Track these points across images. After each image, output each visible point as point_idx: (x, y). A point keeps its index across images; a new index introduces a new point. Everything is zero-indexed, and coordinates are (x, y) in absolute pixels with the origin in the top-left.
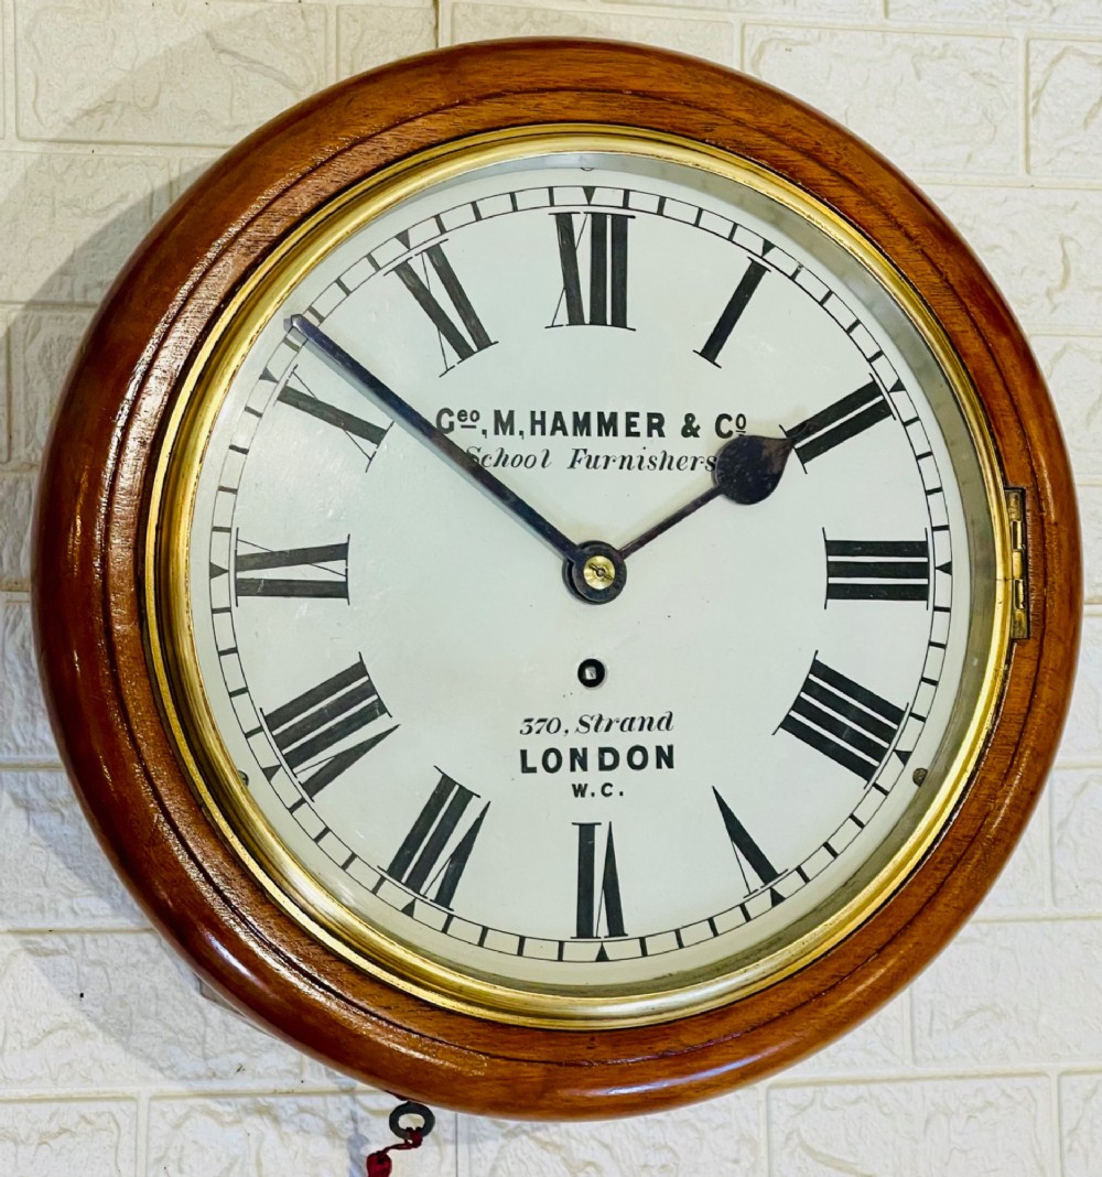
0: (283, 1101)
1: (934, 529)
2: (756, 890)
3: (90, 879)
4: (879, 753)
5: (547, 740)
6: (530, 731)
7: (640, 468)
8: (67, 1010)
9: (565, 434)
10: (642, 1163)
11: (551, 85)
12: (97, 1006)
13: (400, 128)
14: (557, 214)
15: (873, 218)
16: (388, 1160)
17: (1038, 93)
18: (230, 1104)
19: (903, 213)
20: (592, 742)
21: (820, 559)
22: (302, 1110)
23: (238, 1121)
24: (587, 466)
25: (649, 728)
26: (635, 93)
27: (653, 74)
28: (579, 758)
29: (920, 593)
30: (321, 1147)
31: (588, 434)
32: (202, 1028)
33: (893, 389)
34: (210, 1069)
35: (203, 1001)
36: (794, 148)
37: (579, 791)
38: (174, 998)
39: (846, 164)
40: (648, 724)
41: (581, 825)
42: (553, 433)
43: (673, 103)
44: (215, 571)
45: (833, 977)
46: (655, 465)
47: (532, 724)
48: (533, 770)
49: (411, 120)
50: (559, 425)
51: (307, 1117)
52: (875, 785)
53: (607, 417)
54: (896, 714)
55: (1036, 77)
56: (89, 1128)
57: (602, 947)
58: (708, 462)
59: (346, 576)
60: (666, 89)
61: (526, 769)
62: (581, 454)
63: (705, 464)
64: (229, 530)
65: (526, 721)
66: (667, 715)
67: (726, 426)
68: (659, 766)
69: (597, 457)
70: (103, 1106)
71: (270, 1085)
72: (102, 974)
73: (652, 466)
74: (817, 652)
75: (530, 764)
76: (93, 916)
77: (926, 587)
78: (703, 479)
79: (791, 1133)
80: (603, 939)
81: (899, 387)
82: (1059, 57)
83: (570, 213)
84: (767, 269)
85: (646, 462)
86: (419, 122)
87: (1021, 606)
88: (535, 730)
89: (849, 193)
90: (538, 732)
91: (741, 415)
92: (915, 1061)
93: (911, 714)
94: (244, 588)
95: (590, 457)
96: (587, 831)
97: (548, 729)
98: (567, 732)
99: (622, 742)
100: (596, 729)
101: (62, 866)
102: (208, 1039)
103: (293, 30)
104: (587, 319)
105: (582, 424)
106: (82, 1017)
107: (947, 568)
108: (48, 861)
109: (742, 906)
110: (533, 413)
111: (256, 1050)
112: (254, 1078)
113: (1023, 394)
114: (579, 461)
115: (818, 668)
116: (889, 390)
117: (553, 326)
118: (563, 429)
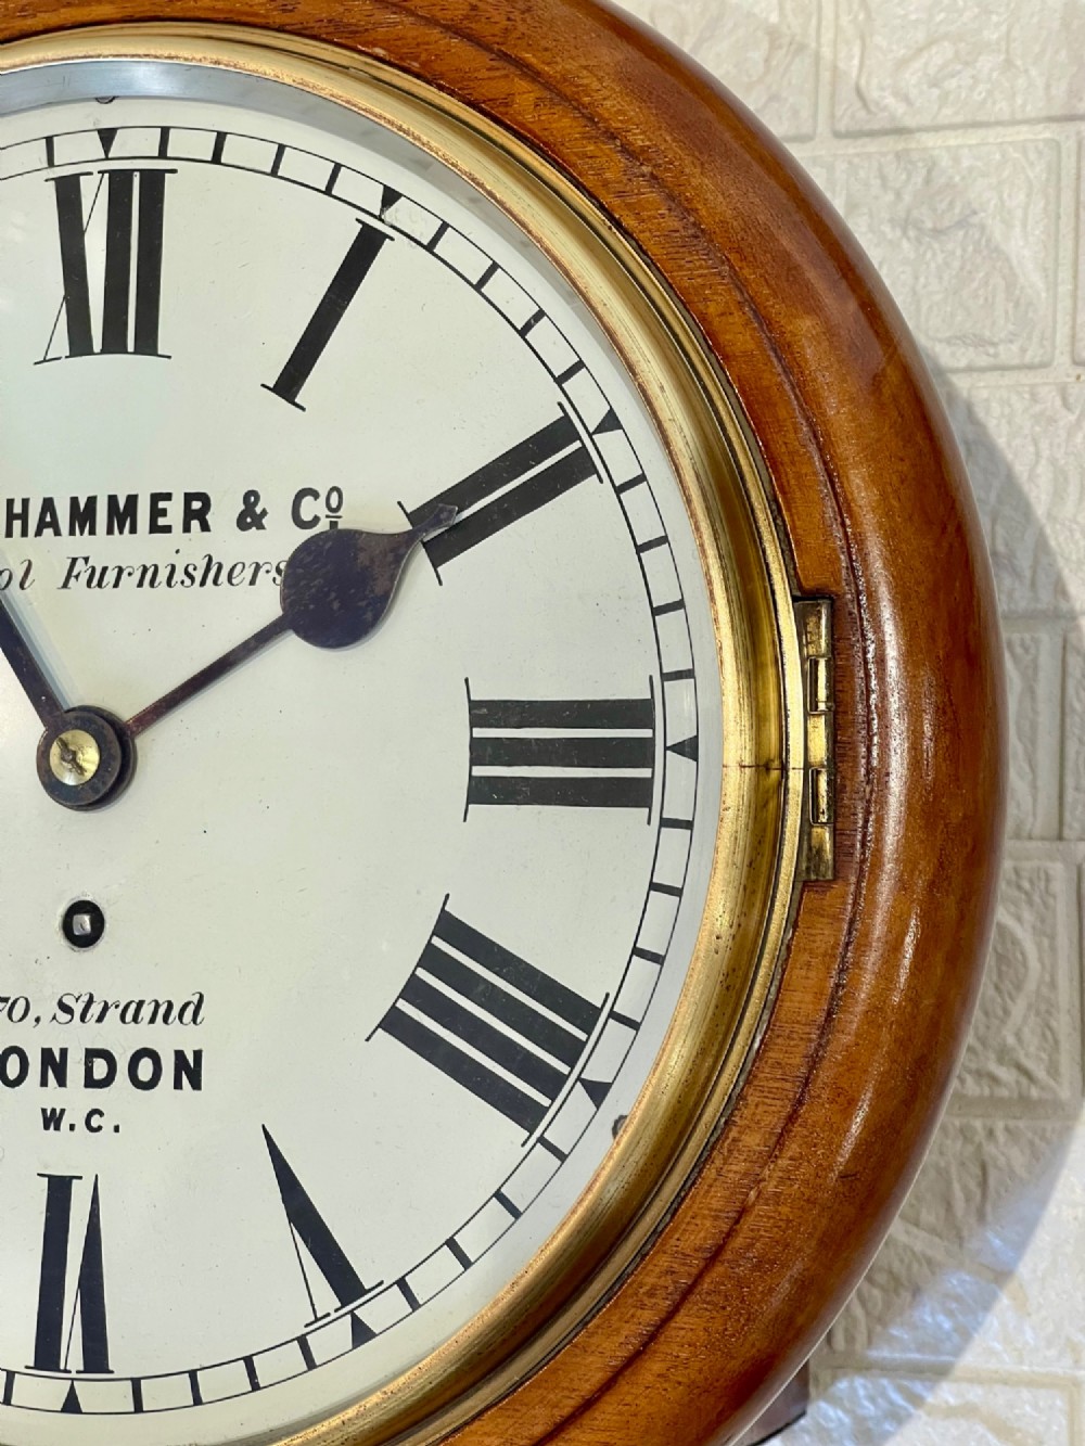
1: (665, 677)
2: (328, 1315)
4: (551, 1083)
5: (6, 1033)
7: (169, 584)
9: (57, 533)
14: (57, 180)
15: (562, 125)
20: (75, 1039)
21: (459, 734)
24: (89, 584)
25: (165, 1019)
28: (55, 1065)
29: (636, 795)
31: (92, 532)
33: (600, 429)
36: (430, 20)
37: (52, 1120)
40: (165, 1012)
41: (51, 1178)
42: (39, 533)
46: (192, 579)
50: (48, 519)
52: (542, 1140)
53: (122, 504)
54: (585, 1014)
57: (72, 1389)
58: (278, 571)
62: (80, 565)
63: (273, 573)
66: (195, 999)
67: (309, 509)
68: (178, 1085)
69: (105, 570)
73: (188, 581)
74: (448, 896)
77: (648, 783)
78: (266, 602)
80: (73, 1375)
81: (611, 422)
83: (77, 177)
84: (386, 237)
85: (179, 575)
87: (822, 819)
89: (522, 85)
91: (335, 489)
93: (613, 1015)
95: (93, 569)
96: (59, 1190)
97: (10, 1014)
98: (38, 1020)
99: (122, 1040)
100: (83, 1018)
104: (97, 345)
105: (83, 516)
107: (690, 748)
109: (302, 1341)
110: (10, 503)
114: (77, 577)
115: (448, 926)
116: (591, 430)
117: (45, 361)
118: (54, 525)
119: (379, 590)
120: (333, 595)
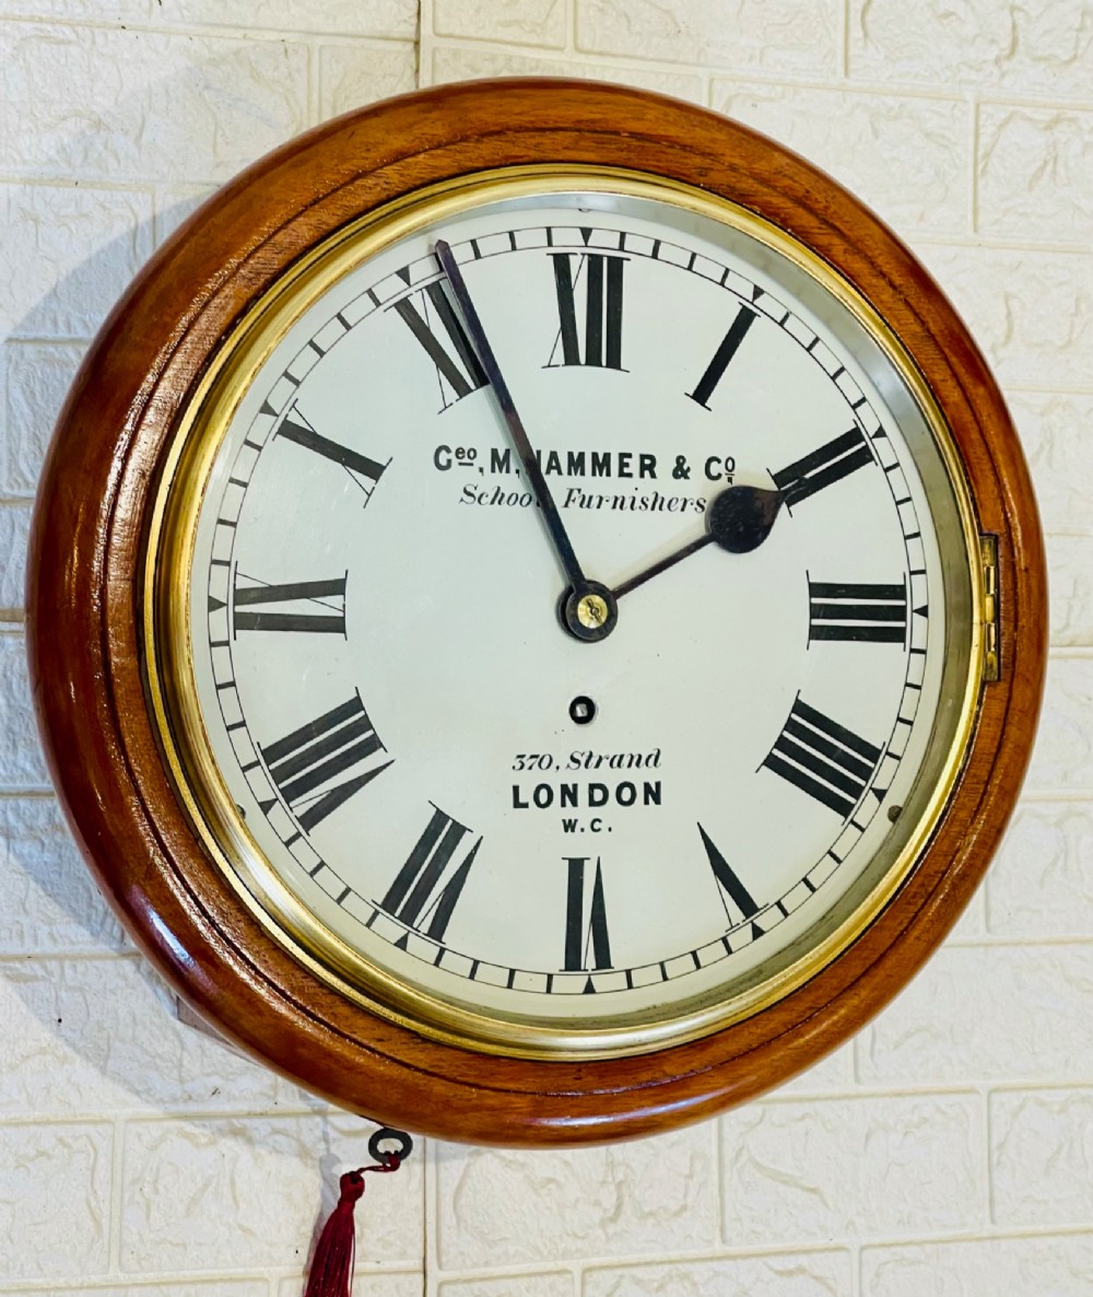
0: (257, 1122)
1: (912, 573)
2: (738, 924)
3: (70, 906)
4: (856, 791)
5: (539, 776)
6: (522, 768)
8: (46, 1036)
9: (560, 473)
10: (601, 1179)
11: (551, 125)
12: (74, 1031)
13: (401, 163)
14: (554, 255)
15: (858, 266)
16: (362, 1180)
17: (987, 155)
18: (204, 1126)
19: (887, 263)
20: (582, 778)
21: (803, 601)
22: (276, 1132)
23: (212, 1143)
24: (581, 506)
25: (638, 764)
26: (633, 135)
27: (648, 116)
28: (569, 794)
29: (897, 636)
30: (292, 1166)
31: (583, 474)
32: (178, 1052)
33: (875, 436)
34: (185, 1091)
35: (179, 1025)
36: (785, 194)
37: (569, 826)
38: (152, 1023)
39: (835, 212)
40: (637, 761)
41: (571, 860)
42: (548, 472)
43: (669, 147)
44: (214, 605)
45: (810, 1008)
46: (646, 506)
47: (524, 760)
48: (526, 806)
49: (414, 155)
50: (554, 464)
51: (279, 1138)
52: (852, 822)
53: (600, 458)
54: (873, 753)
55: (984, 140)
56: (66, 1151)
57: (589, 980)
58: (698, 504)
59: (344, 612)
60: (662, 132)
61: (517, 804)
62: (575, 494)
63: (695, 505)
64: (228, 564)
65: (519, 757)
66: (655, 753)
67: (715, 468)
68: (646, 802)
69: (591, 498)
70: (80, 1129)
71: (244, 1107)
72: (81, 999)
73: (643, 507)
74: (799, 691)
75: (521, 800)
76: (73, 943)
77: (903, 630)
78: (694, 524)
79: (741, 1149)
80: (590, 972)
81: (880, 433)
82: (1007, 121)
83: (567, 254)
84: (755, 315)
85: (638, 503)
86: (421, 157)
87: (993, 649)
88: (527, 765)
89: (836, 241)
90: (530, 768)
91: (730, 458)
92: (857, 1080)
93: (887, 753)
94: (242, 622)
95: (584, 496)
96: (576, 867)
97: (540, 765)
98: (558, 768)
99: (611, 778)
100: (586, 766)
101: (41, 893)
102: (185, 1063)
103: (276, 68)
104: (582, 359)
105: (576, 464)
106: (60, 1042)
107: (924, 611)
108: (27, 888)
109: (724, 940)
111: (232, 1073)
112: (229, 1100)
113: (996, 442)
114: (574, 501)
115: (799, 708)
116: (871, 436)
117: (549, 366)
118: (558, 468)
119: (766, 523)
120: (740, 523)
